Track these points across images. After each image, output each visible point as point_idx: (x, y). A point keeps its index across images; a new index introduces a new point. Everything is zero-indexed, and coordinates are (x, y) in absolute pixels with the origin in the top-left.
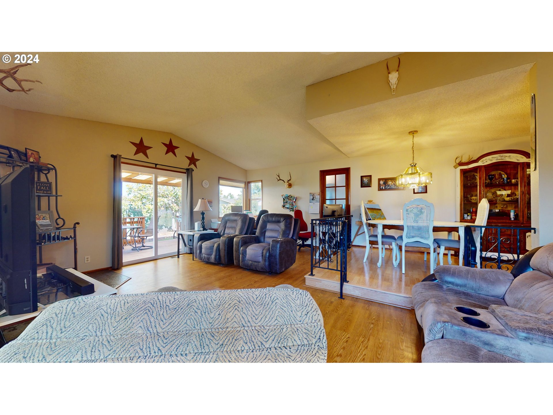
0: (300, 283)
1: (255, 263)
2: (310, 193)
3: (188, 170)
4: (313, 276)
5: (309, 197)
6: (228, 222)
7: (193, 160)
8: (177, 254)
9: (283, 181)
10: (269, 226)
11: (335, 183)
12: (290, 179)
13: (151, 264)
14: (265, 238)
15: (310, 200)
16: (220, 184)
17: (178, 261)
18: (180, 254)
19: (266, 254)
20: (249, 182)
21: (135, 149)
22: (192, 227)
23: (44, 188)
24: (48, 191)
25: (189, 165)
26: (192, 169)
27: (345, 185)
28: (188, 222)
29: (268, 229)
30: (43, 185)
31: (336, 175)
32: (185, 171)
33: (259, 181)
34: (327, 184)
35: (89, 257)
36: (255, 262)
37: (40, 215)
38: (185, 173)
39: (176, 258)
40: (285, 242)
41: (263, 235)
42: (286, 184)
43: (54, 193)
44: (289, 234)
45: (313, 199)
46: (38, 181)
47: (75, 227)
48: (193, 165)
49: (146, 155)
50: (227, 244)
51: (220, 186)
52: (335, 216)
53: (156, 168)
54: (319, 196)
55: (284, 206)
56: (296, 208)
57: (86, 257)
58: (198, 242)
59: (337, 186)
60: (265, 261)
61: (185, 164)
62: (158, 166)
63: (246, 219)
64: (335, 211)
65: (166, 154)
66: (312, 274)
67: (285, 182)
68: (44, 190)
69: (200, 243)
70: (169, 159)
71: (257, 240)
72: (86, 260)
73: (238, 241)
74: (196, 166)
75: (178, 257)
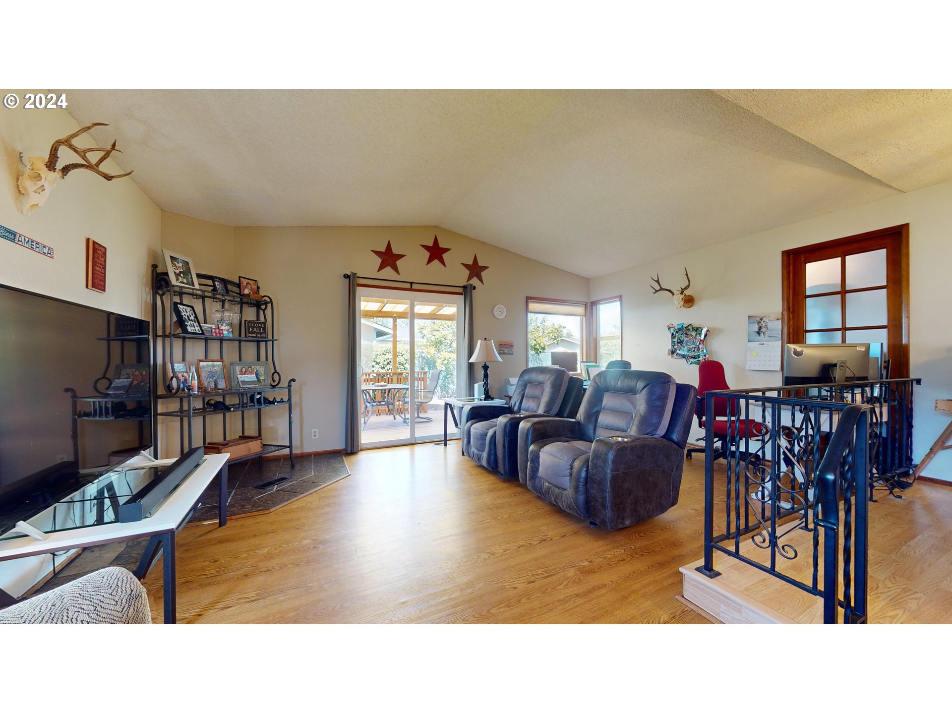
0: (670, 581)
1: (556, 489)
2: (749, 317)
3: (465, 287)
4: (711, 577)
5: (744, 328)
6: (528, 385)
7: (475, 269)
8: (443, 439)
9: (670, 291)
10: (608, 401)
11: (840, 282)
12: (688, 286)
13: (405, 451)
14: (597, 428)
15: (749, 334)
16: (530, 310)
17: (445, 452)
18: (448, 439)
19: (579, 472)
20: (594, 304)
21: (378, 261)
22: (471, 393)
23: (257, 330)
24: (262, 333)
25: (469, 279)
26: (471, 285)
27: (885, 284)
28: (465, 383)
29: (604, 406)
30: (257, 325)
31: (848, 258)
32: (460, 290)
33: (616, 297)
34: (808, 286)
35: (316, 430)
36: (556, 487)
37: (253, 367)
38: (461, 294)
39: (442, 446)
40: (633, 449)
41: (593, 419)
42: (678, 298)
43: (270, 337)
44: (656, 426)
45: (759, 333)
46: (257, 320)
47: (289, 386)
48: (475, 277)
49: (396, 269)
50: (509, 433)
51: (530, 316)
52: (831, 382)
53: (411, 289)
54: (780, 321)
55: (673, 352)
56: (707, 356)
57: (313, 430)
58: (467, 422)
59: (847, 289)
60: (576, 489)
61: (462, 277)
62: (414, 286)
63: (562, 380)
64: (835, 365)
65: (427, 264)
66: (708, 569)
67: (673, 294)
68: (257, 333)
69: (469, 423)
70: (435, 272)
71: (577, 433)
72: (313, 434)
73: (526, 431)
74: (481, 280)
75: (445, 445)
